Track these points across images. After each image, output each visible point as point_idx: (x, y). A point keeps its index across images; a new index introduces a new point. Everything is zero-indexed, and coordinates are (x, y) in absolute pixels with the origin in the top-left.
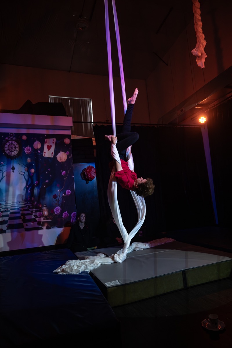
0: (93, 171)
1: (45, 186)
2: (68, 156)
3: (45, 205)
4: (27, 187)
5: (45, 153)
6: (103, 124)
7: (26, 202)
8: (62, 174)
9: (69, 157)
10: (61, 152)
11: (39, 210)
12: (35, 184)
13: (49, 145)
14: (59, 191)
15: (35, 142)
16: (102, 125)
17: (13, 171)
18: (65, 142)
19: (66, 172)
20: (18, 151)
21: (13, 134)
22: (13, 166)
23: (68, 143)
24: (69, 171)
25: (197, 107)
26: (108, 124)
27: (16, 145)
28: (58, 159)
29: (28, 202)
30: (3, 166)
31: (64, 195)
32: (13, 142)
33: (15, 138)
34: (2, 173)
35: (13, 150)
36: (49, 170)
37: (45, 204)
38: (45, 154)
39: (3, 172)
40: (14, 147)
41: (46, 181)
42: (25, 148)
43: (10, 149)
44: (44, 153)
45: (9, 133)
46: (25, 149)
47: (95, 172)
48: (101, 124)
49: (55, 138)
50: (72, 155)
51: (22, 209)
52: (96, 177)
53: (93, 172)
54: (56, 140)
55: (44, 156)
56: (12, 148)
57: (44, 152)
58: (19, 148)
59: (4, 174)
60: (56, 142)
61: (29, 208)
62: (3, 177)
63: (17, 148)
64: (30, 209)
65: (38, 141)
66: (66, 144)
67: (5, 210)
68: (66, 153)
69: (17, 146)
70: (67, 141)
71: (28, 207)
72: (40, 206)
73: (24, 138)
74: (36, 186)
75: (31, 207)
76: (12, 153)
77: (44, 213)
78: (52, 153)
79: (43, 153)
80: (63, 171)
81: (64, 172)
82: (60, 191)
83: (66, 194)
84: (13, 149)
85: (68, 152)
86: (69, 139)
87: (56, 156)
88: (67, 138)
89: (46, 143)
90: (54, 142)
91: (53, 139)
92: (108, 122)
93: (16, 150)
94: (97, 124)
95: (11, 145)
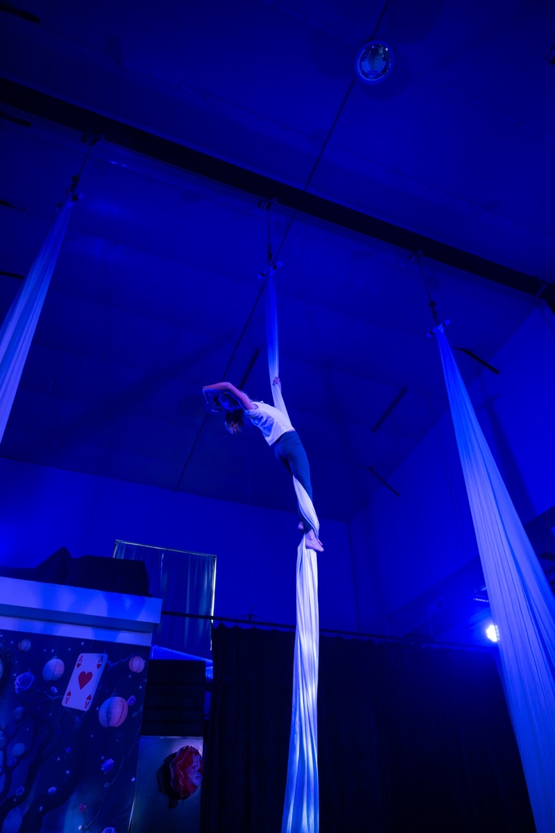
0: (194, 764)
1: (40, 809)
2: (131, 710)
5: (69, 694)
6: (240, 625)
8: (102, 769)
9: (134, 714)
10: (115, 696)
12: (15, 796)
13: (86, 673)
14: (80, 827)
15: (51, 659)
16: (236, 626)
18: (130, 667)
19: (115, 763)
23: (139, 671)
24: (123, 759)
25: (477, 599)
26: (251, 626)
28: (100, 717)
36: (68, 750)
38: (67, 700)
41: (50, 790)
42: (17, 676)
44: (65, 696)
46: (17, 678)
47: (199, 771)
48: (233, 624)
49: (106, 653)
50: (141, 708)
52: (199, 788)
53: (194, 768)
54: (108, 659)
55: (64, 704)
57: (67, 692)
58: (1, 675)
60: (107, 664)
65: (57, 658)
66: (134, 674)
68: (127, 700)
70: (137, 664)
73: (26, 645)
74: (14, 806)
78: (89, 698)
79: (63, 694)
80: (107, 758)
81: (111, 761)
82: (82, 829)
85: (134, 698)
86: (142, 657)
87: (98, 709)
88: (138, 655)
89: (79, 665)
90: (100, 663)
91: (102, 655)
92: (253, 619)
94: (223, 623)
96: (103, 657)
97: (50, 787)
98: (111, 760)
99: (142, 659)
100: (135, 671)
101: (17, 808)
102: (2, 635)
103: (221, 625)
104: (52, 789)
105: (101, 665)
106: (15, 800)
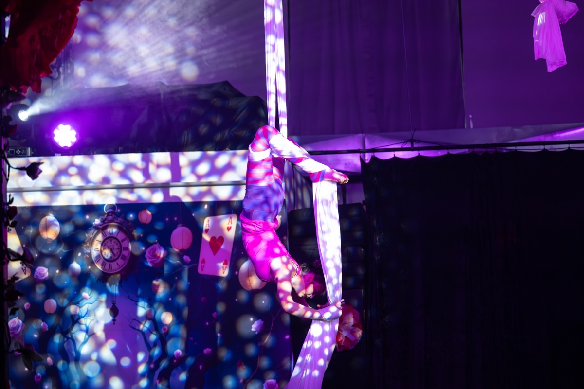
1: (200, 367)
4: (152, 366)
5: (203, 261)
6: (399, 155)
8: (253, 329)
13: (217, 238)
15: (176, 228)
16: (395, 157)
17: (114, 320)
19: (265, 323)
20: (128, 258)
21: (115, 209)
22: (114, 304)
24: (273, 319)
27: (123, 241)
30: (88, 303)
32: (115, 232)
33: (119, 220)
34: (85, 325)
35: (113, 256)
38: (203, 267)
39: (88, 321)
40: (116, 247)
41: (205, 351)
42: (146, 249)
43: (107, 252)
44: (200, 264)
45: (104, 205)
46: (147, 252)
48: (390, 155)
49: (234, 213)
55: (200, 271)
56: (111, 251)
57: (200, 260)
58: (130, 250)
62: (89, 336)
63: (126, 249)
65: (182, 226)
69: (126, 244)
73: (145, 217)
74: (175, 366)
76: (110, 266)
78: (225, 263)
79: (197, 262)
80: (256, 319)
81: (260, 322)
84: (115, 252)
89: (206, 231)
90: (229, 225)
92: (415, 145)
93: (123, 255)
94: (376, 156)
95: (109, 242)
96: (231, 218)
97: (205, 348)
101: (179, 368)
102: (119, 210)
103: (374, 159)
104: (207, 351)
105: (231, 227)
106: (175, 361)
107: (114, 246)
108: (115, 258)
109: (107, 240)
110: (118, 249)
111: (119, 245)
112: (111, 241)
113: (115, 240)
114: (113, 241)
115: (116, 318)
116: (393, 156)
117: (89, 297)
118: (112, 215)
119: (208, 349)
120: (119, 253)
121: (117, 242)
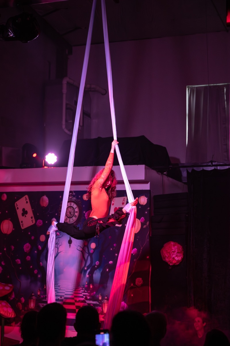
1: (107, 270)
2: (142, 225)
3: (106, 298)
4: (86, 268)
6: (205, 168)
7: (83, 291)
8: (132, 253)
9: (145, 227)
11: (98, 303)
12: (96, 265)
16: (203, 170)
17: (70, 246)
18: (140, 202)
19: (137, 250)
20: (77, 217)
21: (73, 193)
22: (70, 238)
23: (145, 204)
24: (142, 248)
26: (213, 168)
27: (76, 208)
29: (86, 291)
30: (59, 237)
31: (132, 284)
32: (72, 204)
33: (74, 198)
34: (57, 247)
35: (71, 215)
36: (115, 245)
37: (107, 296)
39: (59, 246)
40: (72, 211)
42: (85, 212)
43: (68, 213)
46: (86, 214)
49: (126, 196)
50: (148, 223)
51: (78, 300)
53: (174, 252)
56: (70, 213)
58: (78, 213)
59: (59, 249)
61: (86, 299)
62: (59, 253)
63: (77, 212)
64: (86, 301)
67: (59, 299)
68: (140, 220)
69: (77, 210)
70: (144, 200)
71: (84, 297)
72: (100, 298)
73: (85, 197)
74: (96, 269)
75: (89, 297)
76: (70, 220)
77: (104, 308)
83: (136, 284)
84: (72, 213)
85: (143, 218)
86: (145, 196)
87: (126, 225)
88: (143, 196)
89: (113, 204)
90: (123, 202)
91: (123, 197)
92: (214, 164)
93: (75, 215)
94: (194, 169)
95: (70, 209)
96: (124, 198)
97: (110, 261)
98: (136, 248)
99: (145, 197)
100: (142, 204)
101: (98, 270)
102: (74, 194)
103: (193, 170)
104: (111, 262)
105: (124, 203)
106: (96, 267)
107: (71, 210)
108: (72, 216)
109: (68, 208)
110: (73, 212)
111: (74, 210)
112: (70, 208)
113: (72, 208)
114: (71, 209)
115: (71, 245)
116: (202, 169)
117: (59, 234)
118: (71, 196)
119: (111, 261)
120: (73, 214)
121: (73, 209)
